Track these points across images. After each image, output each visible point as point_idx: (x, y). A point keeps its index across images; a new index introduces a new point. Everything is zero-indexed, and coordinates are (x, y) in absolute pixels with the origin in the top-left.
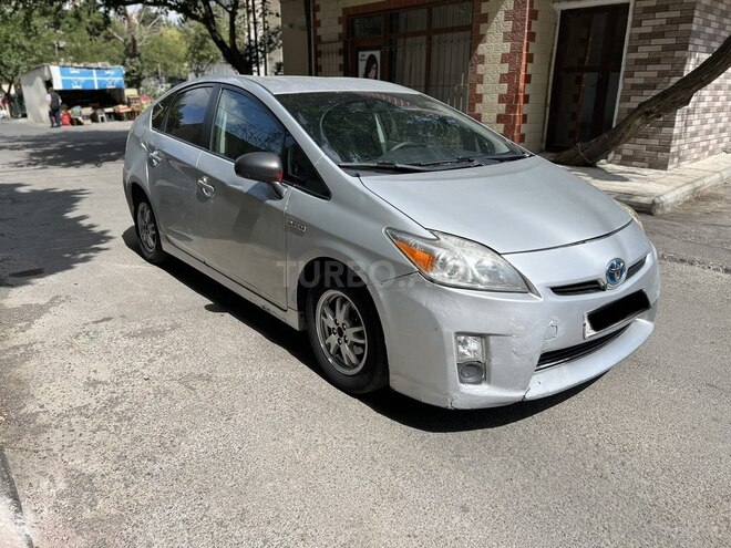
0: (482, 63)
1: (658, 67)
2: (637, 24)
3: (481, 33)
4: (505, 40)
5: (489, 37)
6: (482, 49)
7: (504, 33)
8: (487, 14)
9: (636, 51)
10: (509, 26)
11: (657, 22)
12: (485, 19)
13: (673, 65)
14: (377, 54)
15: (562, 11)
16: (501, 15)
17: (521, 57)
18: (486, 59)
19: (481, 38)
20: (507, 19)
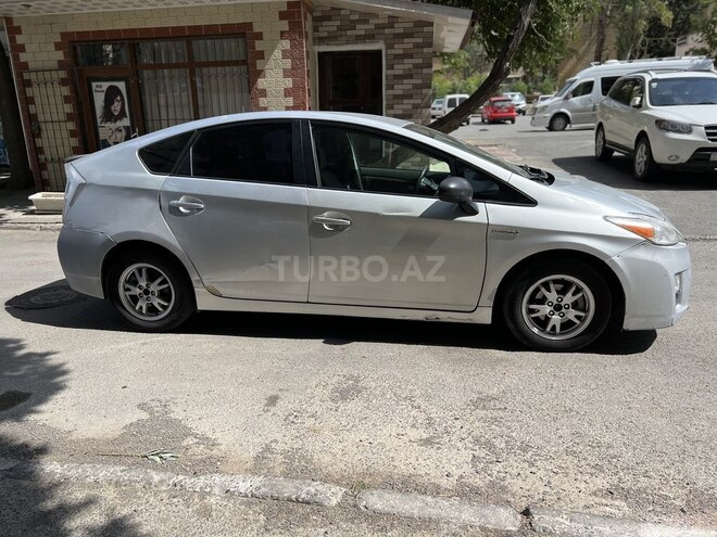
0: (265, 96)
1: (412, 101)
2: (390, 67)
3: (258, 68)
4: (285, 76)
5: (267, 72)
6: (261, 83)
7: (284, 70)
8: (262, 52)
9: (393, 89)
10: (288, 64)
11: (406, 67)
12: (261, 55)
13: (423, 99)
14: (121, 85)
15: (319, 53)
16: (277, 54)
17: (304, 91)
18: (269, 93)
19: (260, 73)
20: (284, 57)
